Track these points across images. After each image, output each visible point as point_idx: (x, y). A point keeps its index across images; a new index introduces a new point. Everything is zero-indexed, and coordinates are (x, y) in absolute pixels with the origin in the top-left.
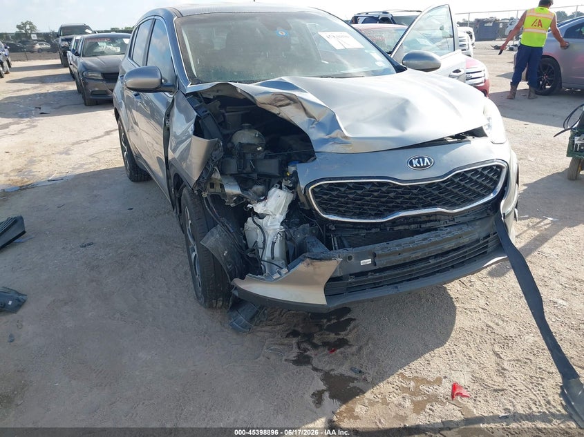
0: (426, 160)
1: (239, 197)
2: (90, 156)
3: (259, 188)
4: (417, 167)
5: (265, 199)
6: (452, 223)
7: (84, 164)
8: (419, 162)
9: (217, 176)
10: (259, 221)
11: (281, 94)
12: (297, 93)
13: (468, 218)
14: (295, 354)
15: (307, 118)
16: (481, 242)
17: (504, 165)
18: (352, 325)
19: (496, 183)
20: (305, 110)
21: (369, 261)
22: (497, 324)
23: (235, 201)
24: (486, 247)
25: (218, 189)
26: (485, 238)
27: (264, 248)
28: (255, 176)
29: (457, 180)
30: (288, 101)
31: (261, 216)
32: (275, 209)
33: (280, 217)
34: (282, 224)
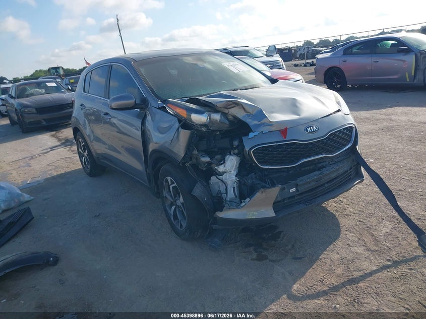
0: (314, 127)
1: (209, 163)
2: (48, 165)
3: (218, 157)
4: (310, 132)
5: (224, 162)
6: (333, 163)
7: (48, 171)
8: (311, 129)
9: (195, 152)
10: (221, 177)
11: (230, 101)
12: (240, 101)
13: (340, 158)
14: (256, 256)
15: (245, 114)
16: (349, 172)
17: (353, 126)
18: (282, 234)
19: (351, 137)
20: (244, 109)
21: (294, 189)
22: (365, 219)
23: (206, 167)
24: (351, 175)
25: (194, 161)
26: (350, 169)
27: (226, 193)
28: (216, 150)
29: (332, 137)
30: (234, 105)
31: (222, 174)
32: (231, 168)
33: (234, 173)
34: (236, 176)
